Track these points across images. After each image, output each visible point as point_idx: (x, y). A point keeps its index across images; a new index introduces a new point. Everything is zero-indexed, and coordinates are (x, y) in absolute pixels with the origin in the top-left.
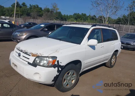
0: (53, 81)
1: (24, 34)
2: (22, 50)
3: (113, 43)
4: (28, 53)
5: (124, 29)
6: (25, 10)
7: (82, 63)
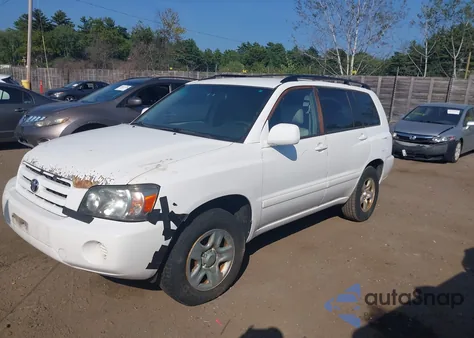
0: (150, 266)
1: (61, 120)
2: (42, 171)
3: (363, 136)
4: (61, 177)
5: (411, 89)
6: (65, 37)
7: (252, 203)
